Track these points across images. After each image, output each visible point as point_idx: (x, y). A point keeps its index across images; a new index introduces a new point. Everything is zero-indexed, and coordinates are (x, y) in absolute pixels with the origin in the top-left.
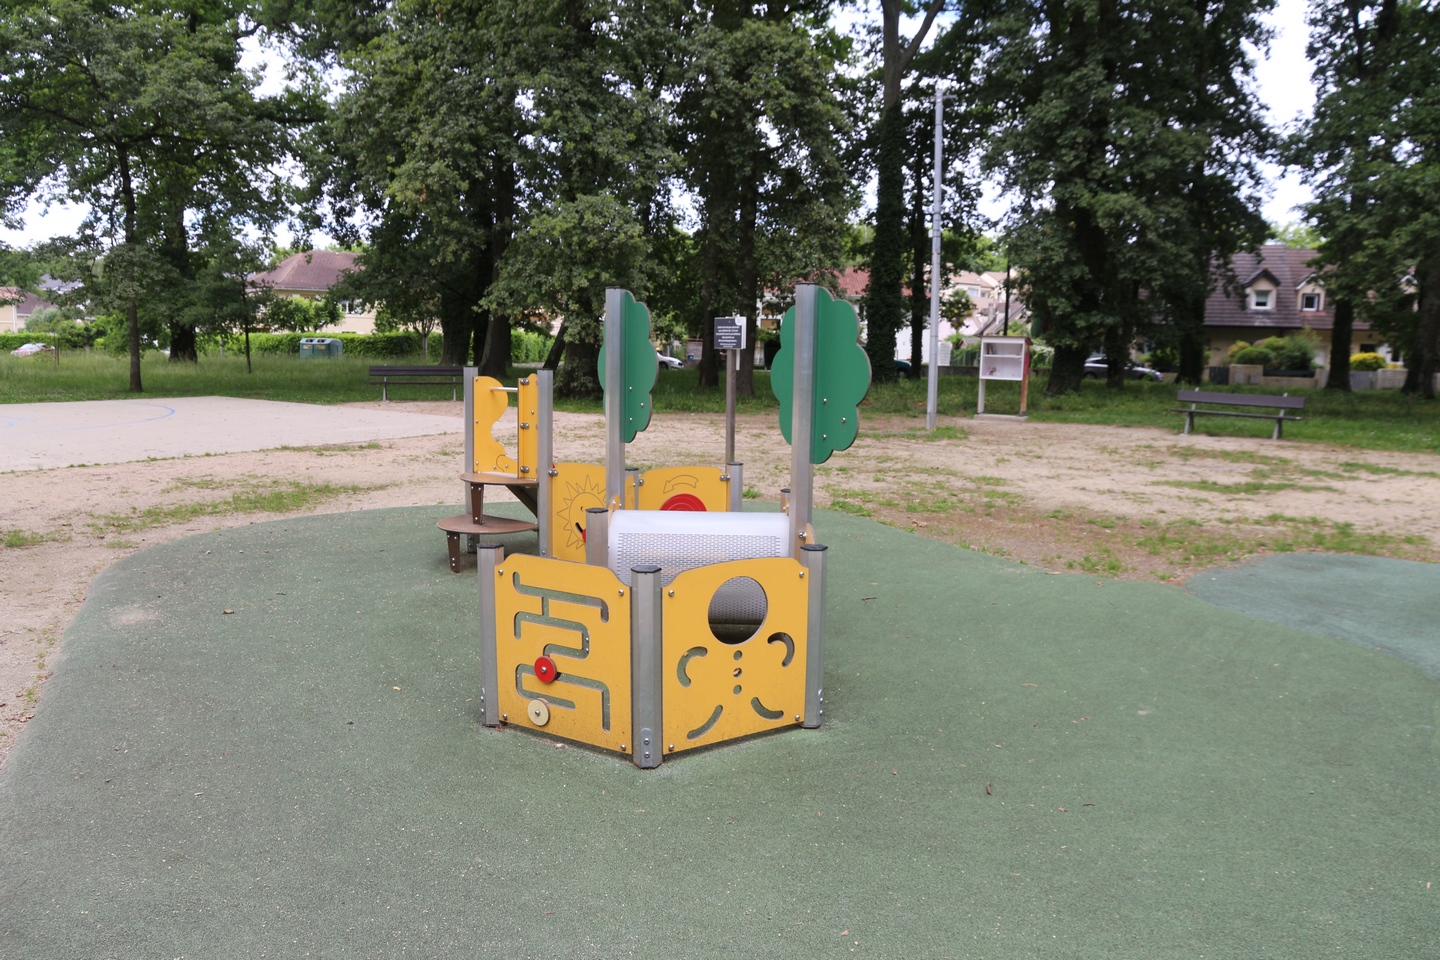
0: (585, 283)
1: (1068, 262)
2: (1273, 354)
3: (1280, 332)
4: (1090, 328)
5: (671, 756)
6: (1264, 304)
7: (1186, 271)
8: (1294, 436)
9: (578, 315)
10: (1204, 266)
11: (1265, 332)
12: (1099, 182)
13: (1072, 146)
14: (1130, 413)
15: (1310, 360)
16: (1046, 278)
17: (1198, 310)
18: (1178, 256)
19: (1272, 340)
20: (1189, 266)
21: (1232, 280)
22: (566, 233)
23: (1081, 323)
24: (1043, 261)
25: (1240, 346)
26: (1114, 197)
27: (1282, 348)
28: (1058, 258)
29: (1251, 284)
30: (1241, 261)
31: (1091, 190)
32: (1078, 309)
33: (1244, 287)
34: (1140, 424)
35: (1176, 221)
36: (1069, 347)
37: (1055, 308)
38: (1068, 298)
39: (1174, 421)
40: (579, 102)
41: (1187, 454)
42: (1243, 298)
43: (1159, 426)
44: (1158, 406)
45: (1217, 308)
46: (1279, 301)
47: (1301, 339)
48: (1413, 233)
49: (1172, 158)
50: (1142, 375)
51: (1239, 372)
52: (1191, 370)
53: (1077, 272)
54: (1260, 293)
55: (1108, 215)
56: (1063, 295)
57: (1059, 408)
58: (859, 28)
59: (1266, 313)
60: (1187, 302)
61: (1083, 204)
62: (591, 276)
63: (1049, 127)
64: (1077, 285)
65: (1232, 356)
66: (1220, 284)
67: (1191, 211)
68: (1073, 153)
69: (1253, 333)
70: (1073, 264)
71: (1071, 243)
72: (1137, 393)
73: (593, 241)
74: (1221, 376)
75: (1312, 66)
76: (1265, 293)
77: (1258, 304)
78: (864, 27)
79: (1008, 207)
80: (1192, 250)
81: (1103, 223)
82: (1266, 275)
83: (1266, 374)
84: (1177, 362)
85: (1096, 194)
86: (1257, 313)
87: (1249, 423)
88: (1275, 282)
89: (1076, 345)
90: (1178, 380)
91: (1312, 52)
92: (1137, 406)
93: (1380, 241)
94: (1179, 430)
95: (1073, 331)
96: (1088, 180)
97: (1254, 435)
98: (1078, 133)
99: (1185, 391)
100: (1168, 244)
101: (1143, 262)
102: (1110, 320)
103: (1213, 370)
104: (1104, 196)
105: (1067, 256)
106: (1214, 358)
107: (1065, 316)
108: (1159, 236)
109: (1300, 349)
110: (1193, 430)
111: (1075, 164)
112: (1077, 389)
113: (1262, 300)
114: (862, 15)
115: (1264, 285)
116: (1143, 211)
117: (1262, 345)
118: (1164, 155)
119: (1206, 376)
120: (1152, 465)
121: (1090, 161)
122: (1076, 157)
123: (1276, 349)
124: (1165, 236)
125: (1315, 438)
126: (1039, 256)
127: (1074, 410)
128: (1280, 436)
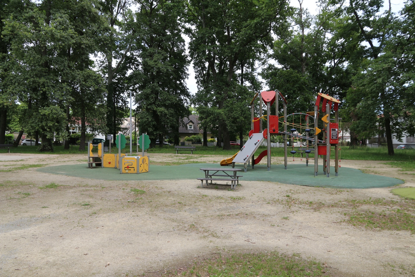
0: (51, 125)
1: (152, 121)
2: (193, 139)
3: (195, 134)
4: (157, 134)
5: (140, 173)
6: (191, 128)
7: (175, 123)
8: (194, 153)
9: (49, 132)
10: (178, 121)
11: (191, 134)
12: (157, 105)
13: (152, 98)
14: (166, 151)
15: (201, 140)
16: (148, 124)
17: (177, 130)
18: (173, 120)
19: (193, 136)
20: (175, 122)
21: (184, 124)
22: (49, 114)
23: (155, 133)
24: (147, 121)
25: (187, 137)
26: (161, 108)
27: (195, 138)
28: (150, 120)
29: (188, 123)
30: (185, 119)
31: (156, 107)
32: (154, 131)
33: (187, 124)
34: (168, 153)
35: (172, 113)
36: (153, 138)
37: (149, 130)
38: (152, 128)
39: (174, 152)
40: (51, 86)
41: (177, 156)
42: (187, 127)
43: (172, 153)
44: (171, 150)
45: (181, 129)
46: (194, 127)
47: (199, 136)
48: (210, 119)
49: (171, 101)
50: (166, 144)
51: (187, 143)
52: (177, 142)
53: (154, 123)
54: (190, 125)
55: (160, 112)
56: (151, 128)
57: (152, 151)
58: (98, 61)
59: (192, 130)
60: (175, 129)
61: (155, 109)
62: (53, 123)
63: (147, 94)
64: (154, 125)
65: (185, 140)
66: (181, 124)
67: (175, 111)
68: (152, 99)
69: (189, 134)
70: (153, 121)
71: (152, 117)
72: (167, 148)
73: (55, 116)
74: (183, 144)
75: (196, 81)
76: (191, 125)
77: (190, 128)
78: (99, 61)
79: (136, 107)
80: (176, 119)
81: (159, 114)
82: (191, 121)
83: (192, 143)
84: (174, 141)
85: (157, 107)
86: (190, 130)
87: (187, 152)
88: (193, 123)
89: (154, 138)
90: (174, 145)
91: (196, 78)
92: (167, 150)
93: (206, 120)
94: (176, 153)
95: (153, 135)
96: (155, 105)
97: (188, 154)
98: (153, 96)
99: (176, 147)
100: (171, 118)
101: (166, 121)
102: (160, 133)
103: (181, 143)
104: (159, 108)
105: (152, 120)
106: (182, 140)
107: (151, 132)
108: (169, 116)
109: (199, 138)
110: (178, 153)
111: (153, 102)
112: (155, 147)
113: (191, 127)
114: (99, 58)
115: (191, 124)
116: (166, 111)
117: (191, 137)
118: (169, 101)
119: (180, 144)
120: (172, 158)
121: (155, 101)
122: (153, 100)
123: (194, 138)
124: (170, 116)
125: (198, 154)
126: (146, 120)
127: (155, 151)
128: (192, 153)
